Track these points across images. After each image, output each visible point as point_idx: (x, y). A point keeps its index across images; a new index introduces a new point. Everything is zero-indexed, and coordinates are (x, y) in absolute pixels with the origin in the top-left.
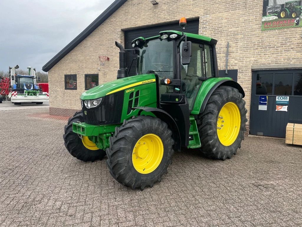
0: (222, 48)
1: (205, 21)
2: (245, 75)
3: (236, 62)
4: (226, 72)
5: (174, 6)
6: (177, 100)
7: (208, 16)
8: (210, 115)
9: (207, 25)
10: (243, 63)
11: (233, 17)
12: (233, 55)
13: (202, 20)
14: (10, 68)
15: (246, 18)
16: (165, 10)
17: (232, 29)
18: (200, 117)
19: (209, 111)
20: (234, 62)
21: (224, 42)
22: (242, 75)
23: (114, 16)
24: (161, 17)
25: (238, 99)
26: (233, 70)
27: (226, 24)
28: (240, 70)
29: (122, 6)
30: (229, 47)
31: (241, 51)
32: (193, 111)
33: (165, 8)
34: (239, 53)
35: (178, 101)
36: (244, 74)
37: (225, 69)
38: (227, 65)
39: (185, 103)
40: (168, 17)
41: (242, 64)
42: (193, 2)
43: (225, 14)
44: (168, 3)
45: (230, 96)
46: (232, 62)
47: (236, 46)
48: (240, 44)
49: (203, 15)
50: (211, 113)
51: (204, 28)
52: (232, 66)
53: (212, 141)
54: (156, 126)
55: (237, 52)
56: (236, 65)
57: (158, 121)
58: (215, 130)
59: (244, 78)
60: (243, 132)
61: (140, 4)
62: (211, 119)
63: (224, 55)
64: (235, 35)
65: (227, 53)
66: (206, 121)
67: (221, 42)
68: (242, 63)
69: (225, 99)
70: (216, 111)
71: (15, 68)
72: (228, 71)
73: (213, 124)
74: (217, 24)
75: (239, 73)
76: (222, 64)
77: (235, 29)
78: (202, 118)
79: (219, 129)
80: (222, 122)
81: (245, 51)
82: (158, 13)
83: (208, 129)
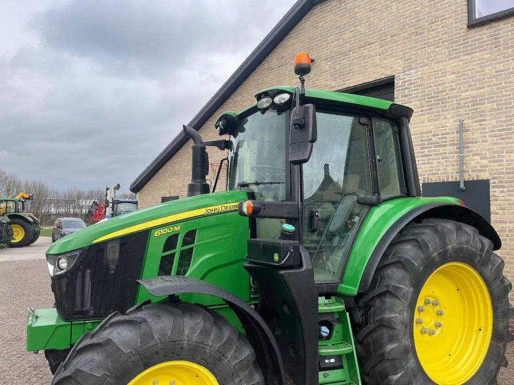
0: (448, 134)
1: (407, 83)
2: (509, 191)
3: (484, 162)
4: (462, 186)
5: (343, 61)
6: (276, 257)
7: (413, 71)
8: (388, 300)
9: (412, 91)
10: (503, 165)
11: (470, 68)
12: (474, 148)
13: (401, 81)
14: (107, 189)
15: (500, 67)
16: (327, 71)
17: (468, 93)
18: (361, 304)
19: (385, 289)
20: (478, 162)
21: (451, 121)
22: (502, 192)
23: (239, 92)
24: (320, 84)
25: (479, 252)
26: (478, 181)
27: (454, 84)
28: (496, 181)
29: (253, 74)
30: (464, 131)
31: (495, 139)
32: (342, 285)
33: (327, 67)
34: (490, 142)
35: (280, 260)
36: (505, 189)
37: (458, 180)
38: (461, 172)
39: (301, 265)
40: (333, 84)
41: (498, 168)
42: (381, 49)
43: (450, 65)
44: (332, 57)
45: (450, 247)
46: (473, 163)
47: (480, 129)
48: (490, 122)
49: (402, 71)
50: (392, 293)
51: (406, 96)
52: (473, 171)
53: (399, 375)
54: (195, 337)
55: (484, 141)
56: (485, 171)
57: (202, 324)
58: (405, 342)
59: (507, 198)
60: (501, 345)
61: (282, 66)
62: (391, 309)
63: (454, 148)
64: (477, 105)
65: (459, 144)
66: (379, 318)
67: (444, 121)
68: (499, 166)
69: (435, 254)
70: (406, 288)
71: (115, 189)
72: (465, 182)
73: (399, 327)
74: (432, 85)
75: (493, 187)
76: (449, 168)
77: (474, 92)
78: (368, 307)
79: (430, 334)
80: (438, 314)
81: (503, 139)
82: (315, 79)
83: (385, 339)
